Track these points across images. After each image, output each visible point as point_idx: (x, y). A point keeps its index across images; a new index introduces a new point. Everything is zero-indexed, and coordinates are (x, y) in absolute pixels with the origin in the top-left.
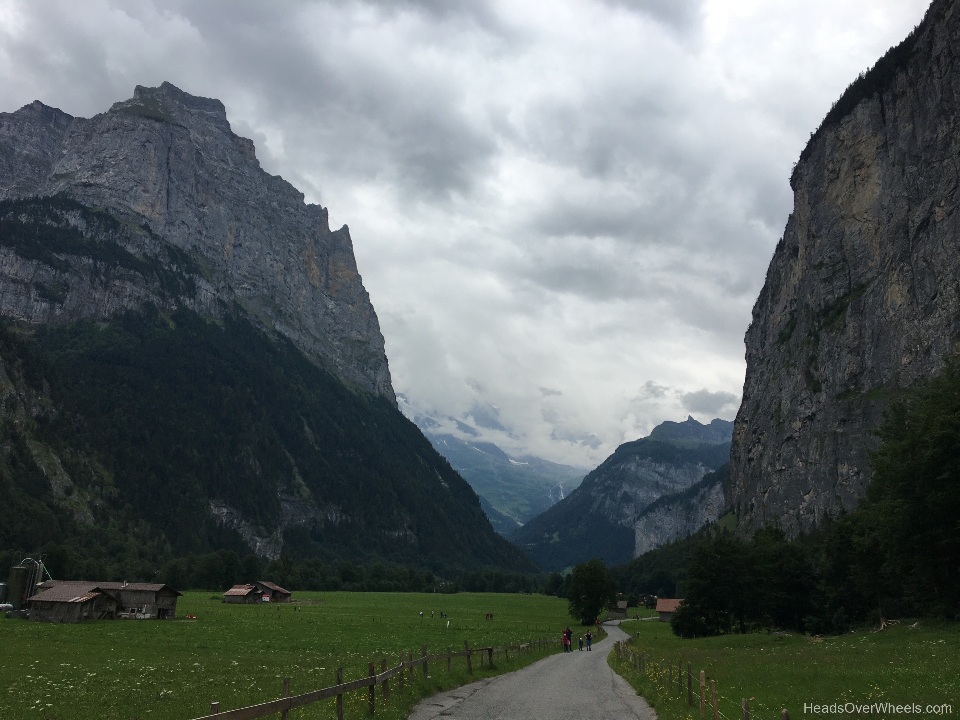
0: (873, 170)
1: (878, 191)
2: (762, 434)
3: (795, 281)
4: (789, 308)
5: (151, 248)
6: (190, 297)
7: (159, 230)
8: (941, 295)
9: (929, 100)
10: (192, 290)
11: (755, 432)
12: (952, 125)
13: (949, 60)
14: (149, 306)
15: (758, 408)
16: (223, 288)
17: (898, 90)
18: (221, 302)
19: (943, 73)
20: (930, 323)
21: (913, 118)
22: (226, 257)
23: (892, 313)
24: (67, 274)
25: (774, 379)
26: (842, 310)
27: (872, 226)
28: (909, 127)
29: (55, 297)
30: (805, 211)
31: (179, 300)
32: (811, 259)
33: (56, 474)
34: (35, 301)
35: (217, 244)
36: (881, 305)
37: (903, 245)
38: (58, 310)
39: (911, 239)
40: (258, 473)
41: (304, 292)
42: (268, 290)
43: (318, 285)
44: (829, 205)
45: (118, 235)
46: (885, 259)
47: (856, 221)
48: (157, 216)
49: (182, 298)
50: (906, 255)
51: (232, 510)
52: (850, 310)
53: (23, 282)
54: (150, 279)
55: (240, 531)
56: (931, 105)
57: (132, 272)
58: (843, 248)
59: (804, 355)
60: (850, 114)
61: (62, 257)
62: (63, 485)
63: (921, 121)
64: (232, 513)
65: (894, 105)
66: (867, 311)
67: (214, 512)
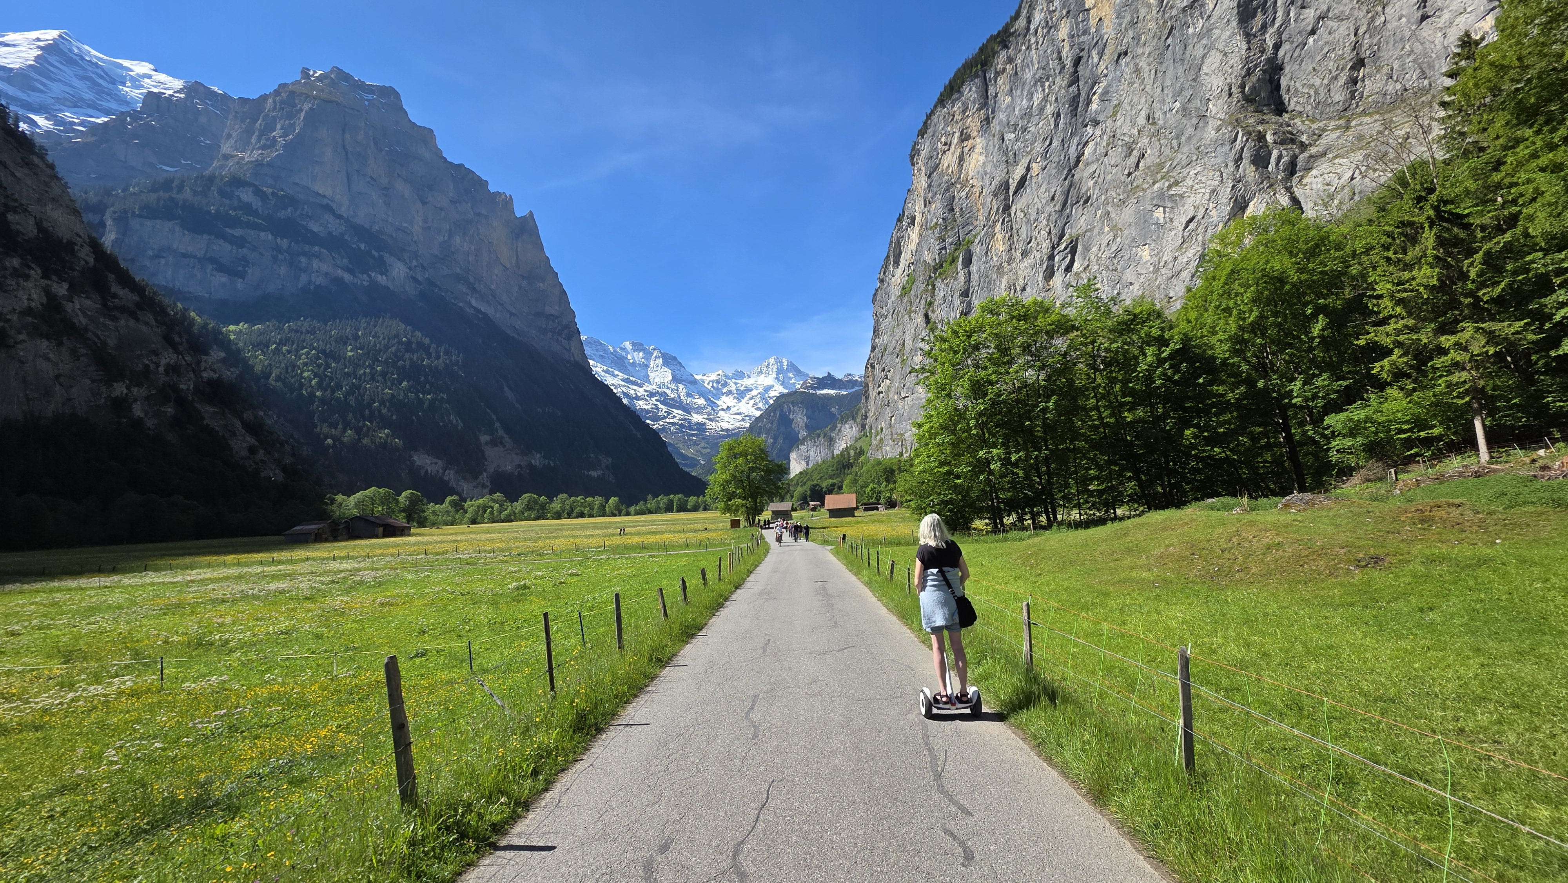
0: (978, 140)
1: (982, 159)
2: (889, 371)
3: (913, 246)
4: (906, 271)
5: (335, 227)
6: (382, 274)
7: (343, 211)
8: (1036, 238)
9: (1027, 70)
10: (383, 267)
11: (883, 370)
12: (1047, 91)
13: (1045, 31)
14: (338, 281)
15: (885, 350)
16: (416, 266)
17: (1000, 67)
18: (414, 279)
19: (1040, 44)
20: (1026, 264)
21: (1012, 91)
22: (416, 238)
23: (995, 259)
24: (245, 250)
25: (898, 325)
26: (954, 260)
27: (977, 190)
28: (1008, 99)
29: (234, 271)
30: (921, 182)
31: (370, 276)
32: (927, 222)
33: (235, 435)
34: (212, 275)
35: (405, 225)
36: (986, 253)
37: (1004, 199)
38: (240, 284)
39: (1011, 194)
40: (460, 428)
41: (496, 272)
42: (461, 268)
43: (508, 266)
44: (942, 174)
45: (298, 213)
46: (990, 213)
47: (964, 186)
48: (338, 197)
49: (373, 275)
50: (1007, 208)
51: (435, 460)
52: (961, 259)
53: (195, 257)
54: (336, 256)
55: (446, 478)
56: (1028, 75)
57: (317, 248)
58: (953, 210)
59: (923, 302)
60: (959, 91)
61: (237, 232)
62: (245, 445)
63: (1019, 92)
64: (436, 463)
65: (995, 82)
66: (974, 258)
67: (417, 463)
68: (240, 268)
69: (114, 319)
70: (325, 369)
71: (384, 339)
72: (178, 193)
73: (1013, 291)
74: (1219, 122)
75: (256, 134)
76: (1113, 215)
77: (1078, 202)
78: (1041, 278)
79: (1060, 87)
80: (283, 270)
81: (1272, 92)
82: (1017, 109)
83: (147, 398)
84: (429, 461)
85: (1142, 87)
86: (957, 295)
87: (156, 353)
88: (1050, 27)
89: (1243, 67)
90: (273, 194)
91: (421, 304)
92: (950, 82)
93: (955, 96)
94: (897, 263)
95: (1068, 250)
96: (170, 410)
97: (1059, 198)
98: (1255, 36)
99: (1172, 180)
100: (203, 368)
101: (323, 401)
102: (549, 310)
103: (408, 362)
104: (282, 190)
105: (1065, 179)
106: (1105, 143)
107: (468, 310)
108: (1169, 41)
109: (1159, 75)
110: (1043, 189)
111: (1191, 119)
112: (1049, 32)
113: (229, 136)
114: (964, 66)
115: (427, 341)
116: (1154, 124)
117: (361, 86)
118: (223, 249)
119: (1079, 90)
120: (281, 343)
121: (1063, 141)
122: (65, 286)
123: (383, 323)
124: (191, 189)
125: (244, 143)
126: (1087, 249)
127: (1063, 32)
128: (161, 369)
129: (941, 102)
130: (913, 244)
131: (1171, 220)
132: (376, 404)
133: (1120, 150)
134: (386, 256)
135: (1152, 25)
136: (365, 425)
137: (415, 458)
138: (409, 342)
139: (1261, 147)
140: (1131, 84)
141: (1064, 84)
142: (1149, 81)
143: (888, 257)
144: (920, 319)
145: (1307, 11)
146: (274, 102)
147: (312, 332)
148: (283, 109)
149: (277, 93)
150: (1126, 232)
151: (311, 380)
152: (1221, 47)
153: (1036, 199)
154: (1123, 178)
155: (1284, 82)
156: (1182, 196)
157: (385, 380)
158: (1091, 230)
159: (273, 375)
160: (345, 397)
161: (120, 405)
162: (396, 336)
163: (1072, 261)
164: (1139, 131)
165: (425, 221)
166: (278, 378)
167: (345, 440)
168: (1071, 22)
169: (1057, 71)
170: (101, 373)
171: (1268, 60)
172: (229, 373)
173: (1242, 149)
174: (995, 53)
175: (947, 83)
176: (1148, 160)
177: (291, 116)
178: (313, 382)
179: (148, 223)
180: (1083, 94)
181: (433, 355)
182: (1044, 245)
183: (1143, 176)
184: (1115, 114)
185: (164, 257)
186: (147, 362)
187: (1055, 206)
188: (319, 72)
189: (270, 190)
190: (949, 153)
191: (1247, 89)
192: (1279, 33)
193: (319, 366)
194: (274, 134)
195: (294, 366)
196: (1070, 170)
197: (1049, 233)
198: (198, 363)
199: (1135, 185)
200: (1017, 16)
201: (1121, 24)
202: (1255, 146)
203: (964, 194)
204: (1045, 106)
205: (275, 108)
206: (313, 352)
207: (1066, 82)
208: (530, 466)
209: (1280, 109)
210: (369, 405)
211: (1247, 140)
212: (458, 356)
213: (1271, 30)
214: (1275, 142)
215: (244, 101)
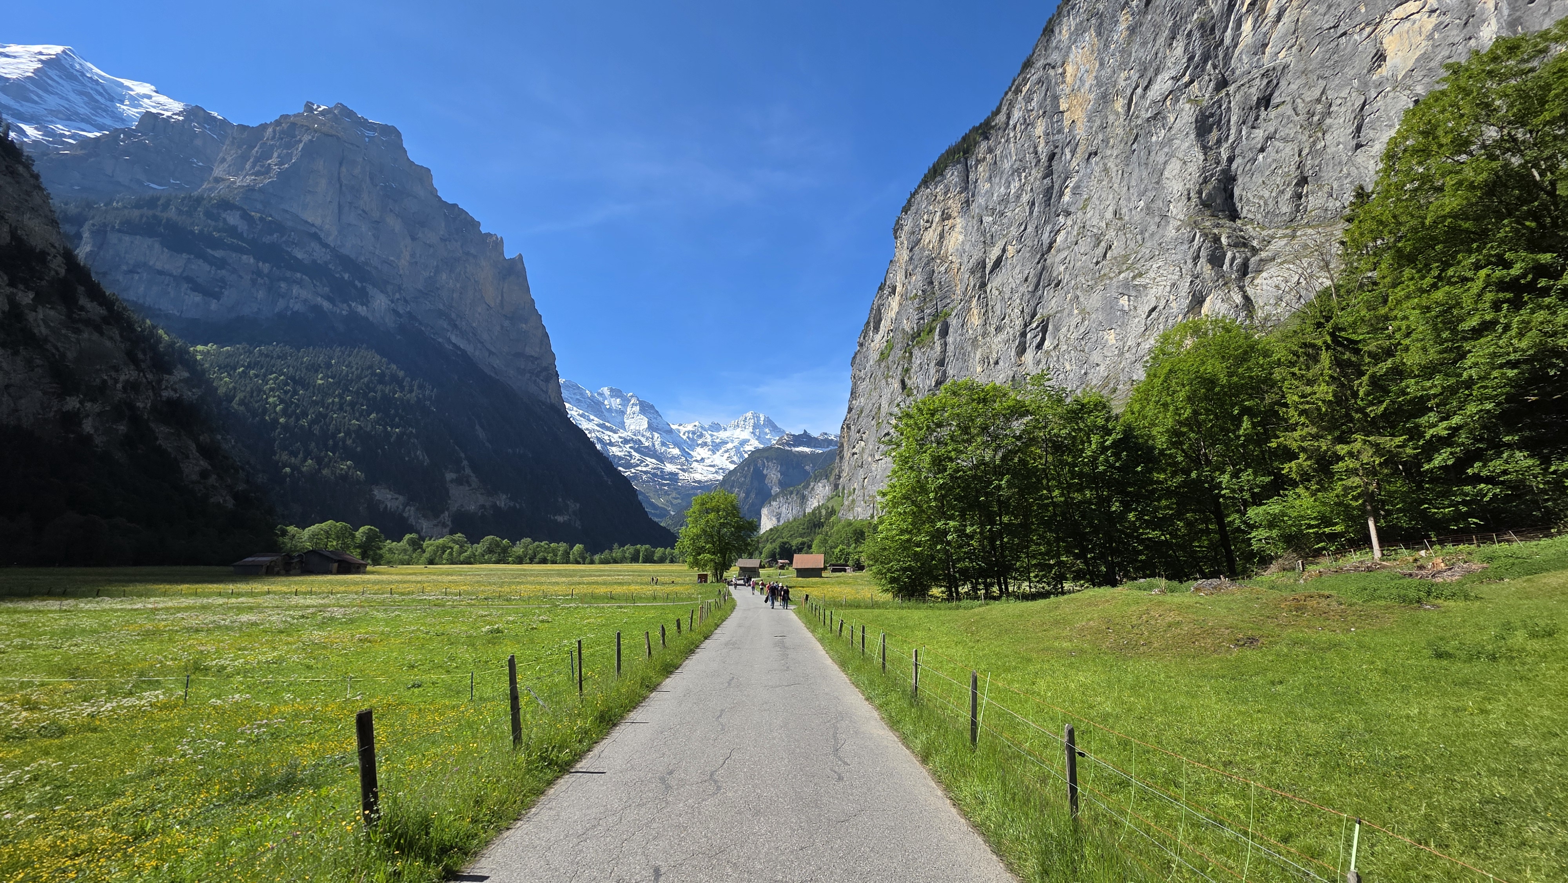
0: (958, 220)
1: (961, 238)
2: (864, 433)
3: (893, 314)
4: (886, 336)
5: (320, 255)
6: (362, 305)
7: (330, 241)
8: (1009, 316)
9: (1006, 161)
10: (364, 298)
11: (859, 432)
12: (1023, 181)
13: (1023, 127)
14: (316, 308)
15: (862, 412)
16: (398, 299)
17: (980, 156)
18: (395, 312)
19: (1018, 138)
20: (999, 339)
21: (991, 178)
22: (401, 272)
23: (970, 332)
24: (224, 272)
25: (875, 389)
26: (931, 330)
27: (955, 266)
28: (987, 185)
29: (209, 292)
30: (903, 255)
31: (350, 306)
32: (907, 293)
33: (187, 457)
34: (186, 294)
35: (392, 258)
36: (963, 326)
37: (981, 277)
38: (214, 305)
39: (987, 272)
40: (425, 464)
41: (479, 310)
42: (444, 305)
43: (492, 304)
44: (923, 248)
45: (284, 239)
46: (967, 289)
47: (943, 261)
48: (327, 226)
49: (353, 305)
50: (983, 285)
51: (396, 496)
52: (938, 330)
53: (171, 275)
54: (318, 284)
55: (406, 515)
56: (1007, 165)
57: (299, 275)
58: (932, 283)
59: (900, 368)
60: (942, 174)
61: (219, 254)
62: (197, 469)
63: (997, 179)
64: (397, 499)
65: (976, 168)
66: (951, 330)
67: (377, 498)
68: (217, 289)
69: (77, 331)
70: (292, 396)
71: (357, 369)
72: (162, 211)
73: (986, 364)
74: (1179, 223)
75: (251, 160)
76: (1081, 299)
77: (1049, 285)
78: (1013, 353)
79: (1036, 178)
80: (261, 295)
81: (1226, 199)
82: (995, 195)
83: (99, 414)
84: (389, 496)
85: (1110, 185)
86: (932, 364)
87: (116, 369)
88: (1028, 124)
89: (1200, 176)
90: (261, 219)
91: (399, 337)
92: (934, 166)
93: (937, 179)
94: (877, 329)
95: (1040, 328)
96: (122, 428)
97: (1033, 280)
98: (1211, 149)
99: (1136, 271)
100: (163, 387)
101: (285, 427)
102: (529, 351)
103: (379, 394)
104: (271, 216)
105: (1038, 263)
106: (1075, 233)
107: (447, 346)
108: (1135, 146)
109: (1125, 175)
110: (1017, 270)
111: (1154, 217)
112: (1026, 128)
113: (223, 160)
114: (947, 152)
115: (401, 374)
116: (1121, 219)
117: (364, 123)
118: (201, 269)
119: (1052, 182)
120: (249, 367)
121: (1037, 227)
122: (31, 295)
123: (357, 354)
124: (177, 208)
125: (238, 167)
126: (1057, 329)
127: (1040, 129)
128: (119, 386)
129: (925, 183)
130: (893, 313)
131: (1135, 308)
132: (342, 434)
133: (1089, 240)
134: (370, 289)
135: (1120, 131)
136: (326, 455)
137: (376, 492)
138: (383, 375)
139: (1216, 248)
140: (1100, 181)
141: (1039, 176)
142: (1116, 180)
143: (868, 323)
144: (896, 385)
145: (1257, 131)
146: (274, 131)
147: (283, 357)
148: (282, 139)
149: (278, 123)
150: (1094, 316)
151: (276, 406)
152: (1181, 156)
153: (1010, 279)
154: (1091, 266)
155: (1237, 192)
156: (1145, 287)
157: (353, 411)
158: (1061, 311)
159: (237, 398)
160: (310, 427)
161: (71, 420)
162: (370, 367)
163: (1043, 340)
164: (1107, 224)
165: (413, 255)
166: (242, 402)
167: (304, 469)
168: (1046, 121)
169: (1033, 164)
170: (54, 385)
171: (1223, 171)
172: (190, 393)
173: (1200, 248)
174: (976, 143)
175: (931, 166)
176: (1115, 251)
177: (289, 146)
178: (278, 408)
179: (127, 238)
180: (1056, 187)
181: (407, 388)
182: (1017, 322)
183: (1110, 265)
184: (1085, 207)
185: (138, 273)
186: (106, 378)
187: (1028, 286)
188: (323, 107)
189: (259, 215)
190: (931, 230)
191: (1204, 195)
192: (1233, 148)
193: (286, 392)
194: (269, 161)
195: (260, 390)
196: (1043, 255)
197: (1022, 312)
198: (159, 382)
199: (1102, 273)
200: (998, 111)
201: (1091, 128)
202: (1211, 247)
203: (943, 269)
204: (1021, 194)
205: (273, 138)
206: (282, 377)
207: (1040, 175)
208: (494, 506)
209: (1234, 215)
210: (334, 436)
211: (1204, 241)
212: (432, 391)
213: (1225, 145)
214: (1229, 245)
215: (243, 128)
